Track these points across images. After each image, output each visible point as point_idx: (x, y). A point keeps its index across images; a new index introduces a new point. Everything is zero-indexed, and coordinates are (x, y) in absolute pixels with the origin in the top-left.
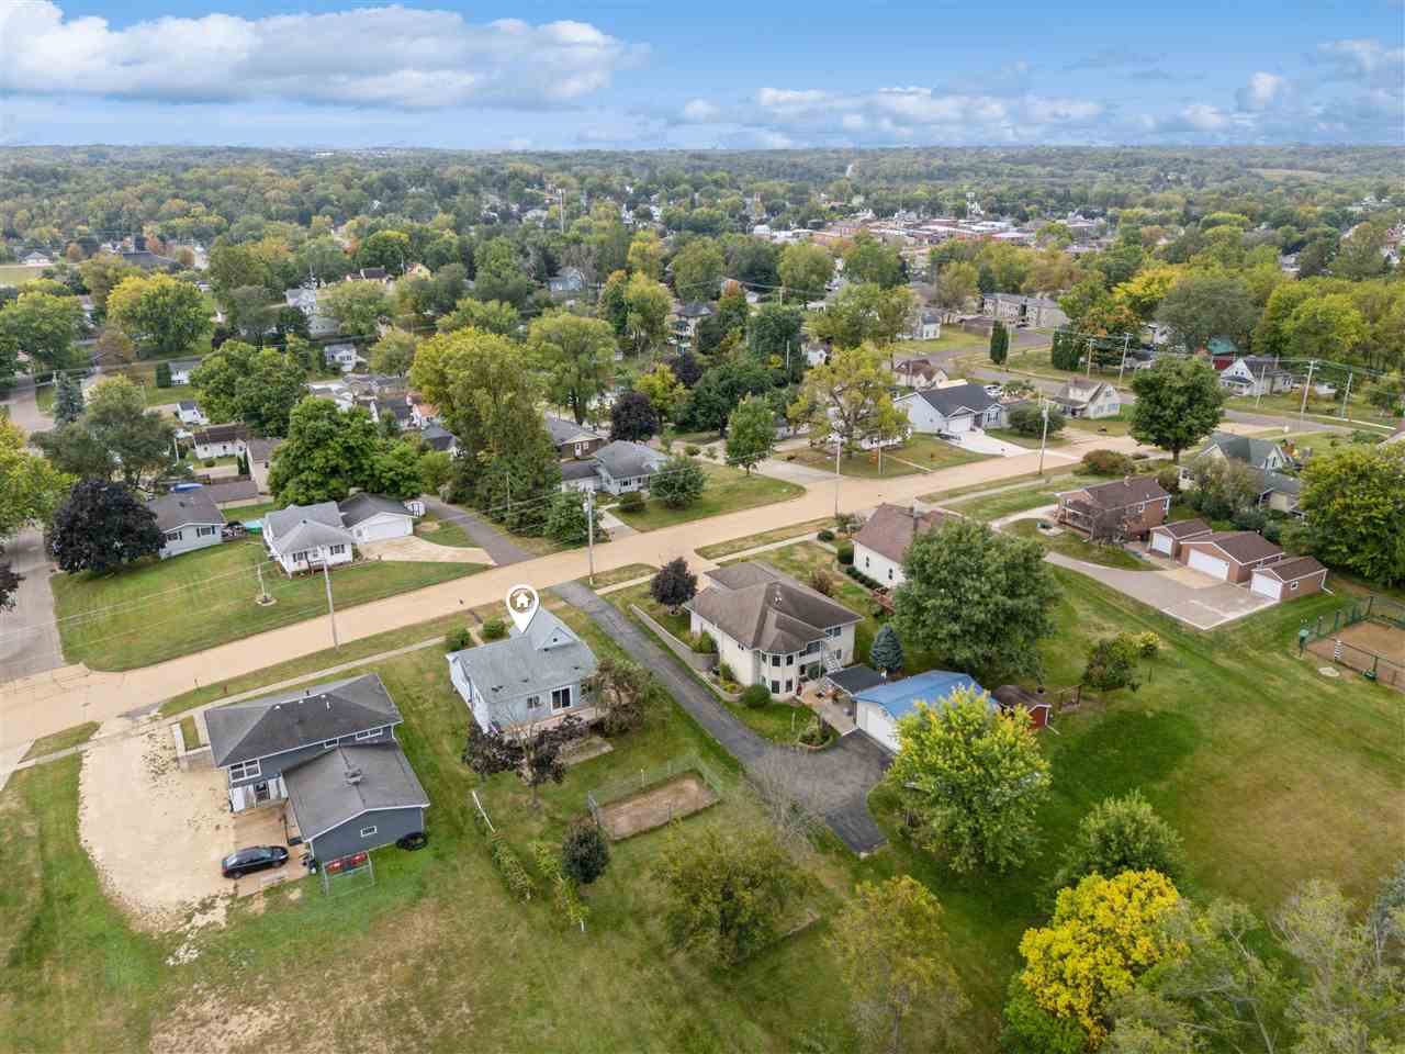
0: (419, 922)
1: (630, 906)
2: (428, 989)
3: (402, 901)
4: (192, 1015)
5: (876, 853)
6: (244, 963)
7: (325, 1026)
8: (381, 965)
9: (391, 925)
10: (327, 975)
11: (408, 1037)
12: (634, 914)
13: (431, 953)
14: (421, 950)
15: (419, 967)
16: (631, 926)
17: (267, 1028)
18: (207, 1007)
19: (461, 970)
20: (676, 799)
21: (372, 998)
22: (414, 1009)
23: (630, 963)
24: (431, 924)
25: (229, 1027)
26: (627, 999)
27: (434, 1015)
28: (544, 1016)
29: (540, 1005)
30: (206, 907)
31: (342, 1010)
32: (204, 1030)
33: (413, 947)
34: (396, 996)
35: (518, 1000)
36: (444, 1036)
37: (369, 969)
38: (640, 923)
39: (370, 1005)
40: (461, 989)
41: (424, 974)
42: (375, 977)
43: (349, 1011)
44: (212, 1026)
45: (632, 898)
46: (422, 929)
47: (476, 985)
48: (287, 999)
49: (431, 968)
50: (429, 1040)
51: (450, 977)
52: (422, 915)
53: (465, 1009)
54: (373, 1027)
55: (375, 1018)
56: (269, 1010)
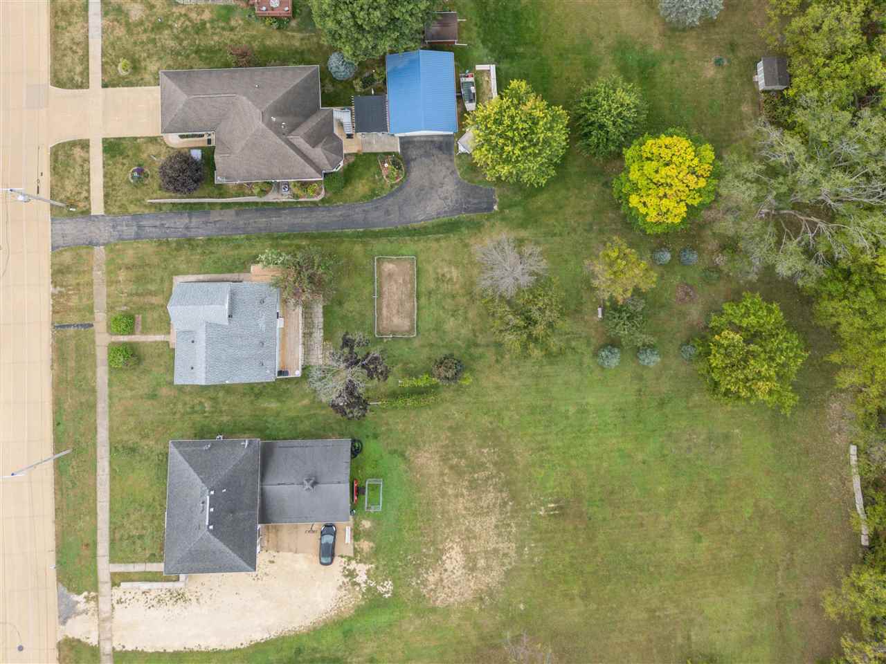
0: (421, 461)
1: (463, 346)
2: (467, 466)
3: (403, 466)
4: (433, 586)
5: (498, 200)
6: (409, 557)
7: (469, 522)
8: (444, 487)
9: (418, 476)
10: (439, 517)
11: (490, 482)
12: (469, 347)
13: (445, 459)
14: (441, 463)
15: (452, 468)
16: (477, 352)
17: (460, 550)
18: (431, 579)
19: (462, 446)
20: (396, 282)
21: (462, 495)
22: (476, 476)
23: (497, 361)
24: (426, 454)
25: (449, 570)
26: (517, 372)
27: (482, 466)
28: (506, 414)
29: (499, 415)
30: (351, 574)
31: (464, 512)
32: (446, 581)
33: (438, 468)
34: (466, 483)
35: (491, 423)
36: (495, 464)
37: (443, 494)
38: (476, 345)
39: (466, 497)
40: (473, 449)
41: (457, 466)
42: (450, 492)
43: (466, 508)
44: (445, 576)
45: (459, 343)
46: (428, 460)
47: (474, 442)
48: (447, 538)
49: (455, 461)
50: (495, 472)
51: (464, 453)
52: (418, 458)
53: (485, 451)
54: (480, 498)
55: (475, 497)
56: (449, 548)
